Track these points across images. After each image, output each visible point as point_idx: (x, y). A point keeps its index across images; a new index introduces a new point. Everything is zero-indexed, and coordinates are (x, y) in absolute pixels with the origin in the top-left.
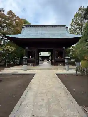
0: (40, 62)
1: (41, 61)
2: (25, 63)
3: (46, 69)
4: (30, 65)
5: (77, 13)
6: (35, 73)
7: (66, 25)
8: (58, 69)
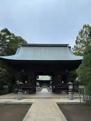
0: (37, 88)
1: (39, 87)
2: (20, 90)
3: (45, 98)
4: (25, 92)
5: (81, 30)
6: (32, 103)
7: (68, 45)
8: (59, 98)
